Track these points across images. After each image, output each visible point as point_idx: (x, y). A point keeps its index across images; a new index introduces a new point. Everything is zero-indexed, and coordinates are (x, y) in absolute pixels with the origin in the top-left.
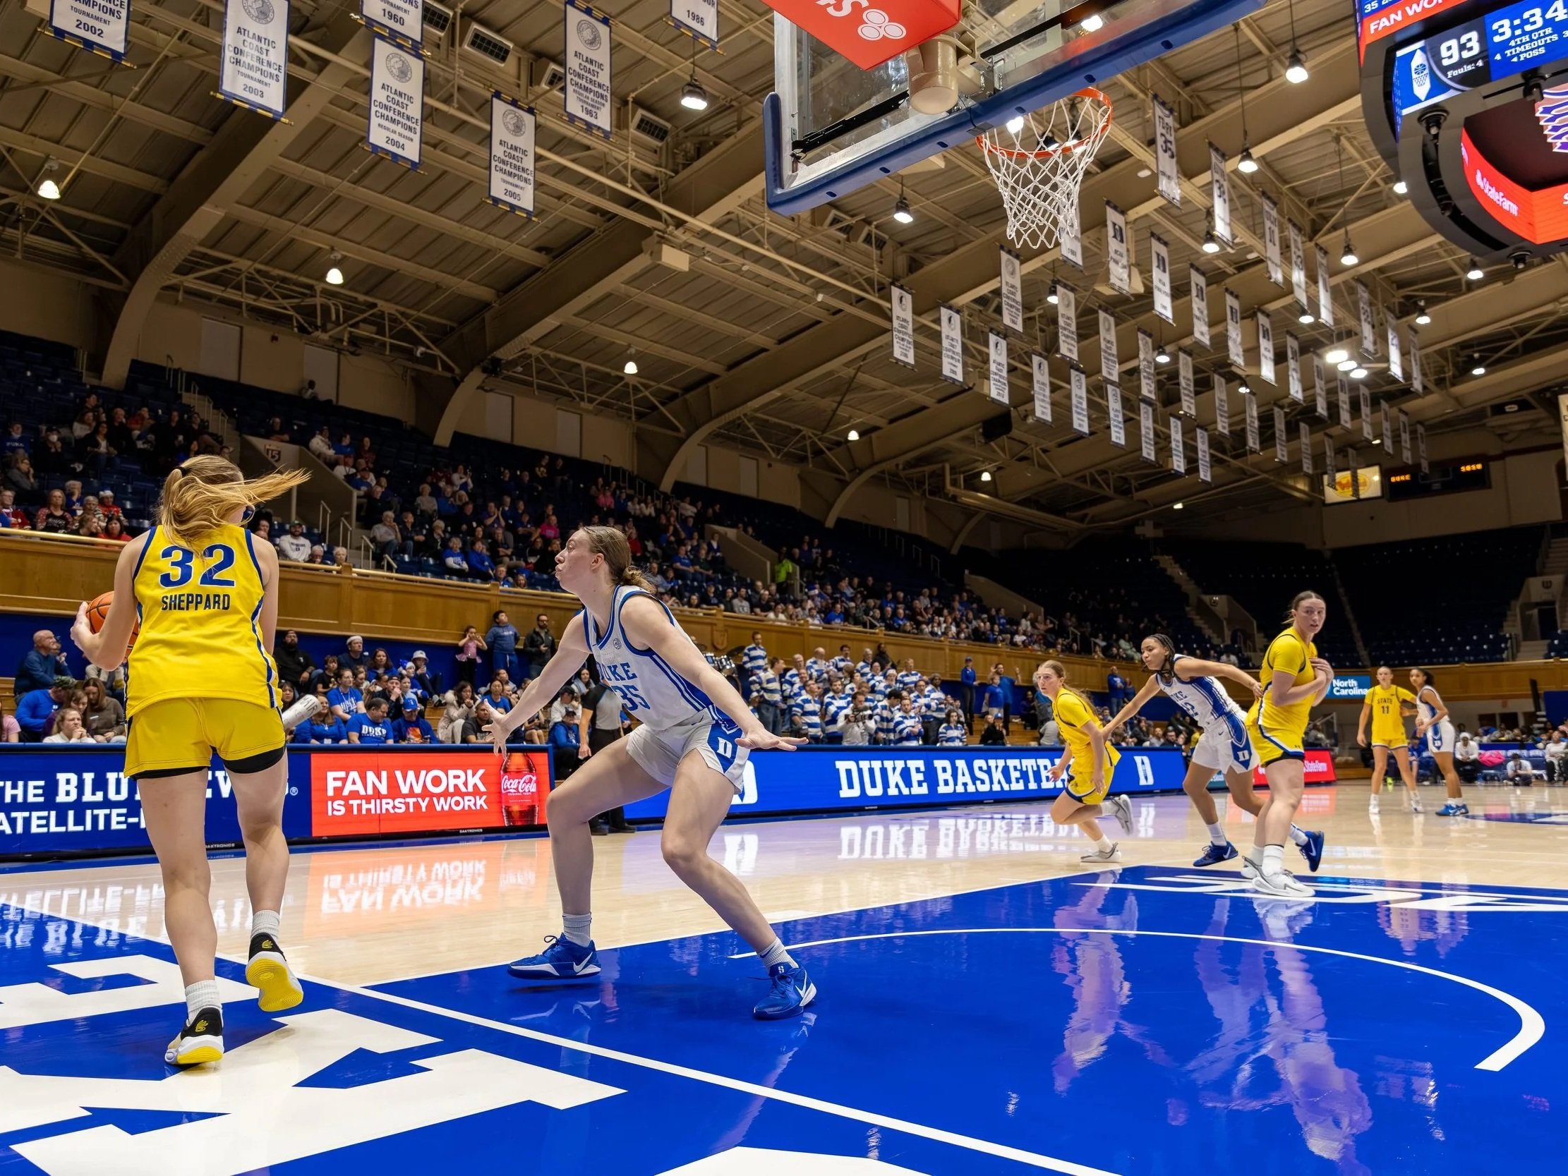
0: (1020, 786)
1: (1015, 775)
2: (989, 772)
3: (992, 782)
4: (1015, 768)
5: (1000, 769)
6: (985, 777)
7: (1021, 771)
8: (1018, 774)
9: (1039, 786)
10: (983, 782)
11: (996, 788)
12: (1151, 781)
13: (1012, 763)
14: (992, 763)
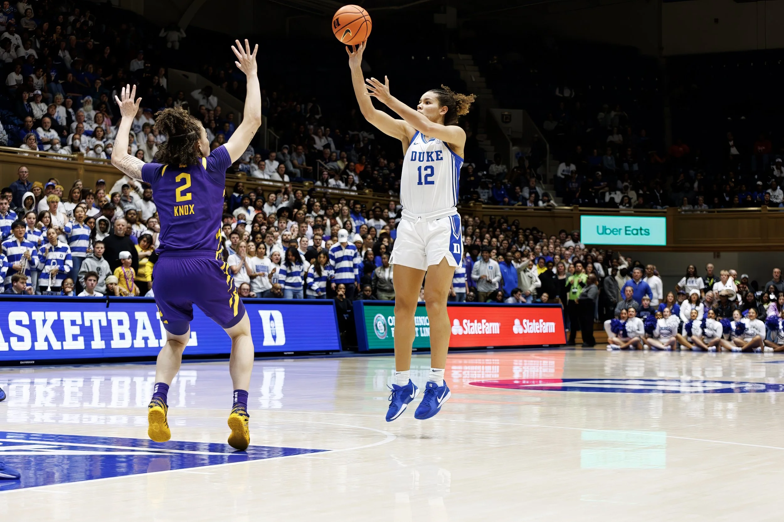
0: (80, 344)
1: (70, 331)
2: (32, 326)
3: (34, 338)
4: (73, 323)
5: (49, 323)
6: (26, 333)
7: (82, 326)
8: (76, 330)
9: (108, 344)
10: (21, 339)
11: (41, 345)
12: (281, 341)
13: (67, 316)
14: (38, 316)
